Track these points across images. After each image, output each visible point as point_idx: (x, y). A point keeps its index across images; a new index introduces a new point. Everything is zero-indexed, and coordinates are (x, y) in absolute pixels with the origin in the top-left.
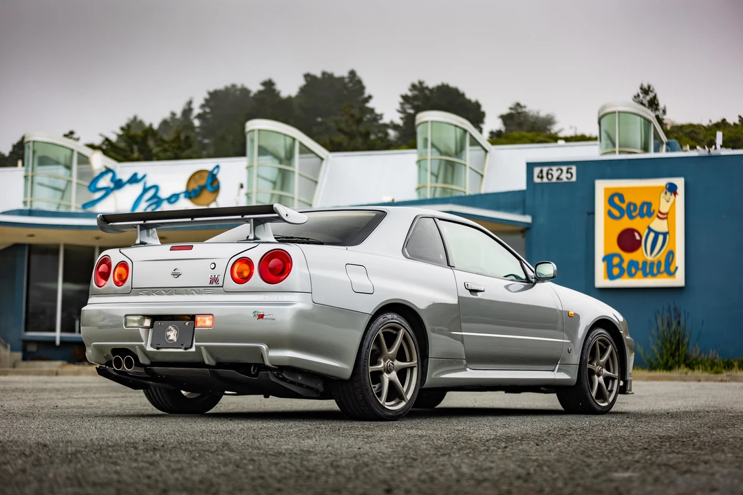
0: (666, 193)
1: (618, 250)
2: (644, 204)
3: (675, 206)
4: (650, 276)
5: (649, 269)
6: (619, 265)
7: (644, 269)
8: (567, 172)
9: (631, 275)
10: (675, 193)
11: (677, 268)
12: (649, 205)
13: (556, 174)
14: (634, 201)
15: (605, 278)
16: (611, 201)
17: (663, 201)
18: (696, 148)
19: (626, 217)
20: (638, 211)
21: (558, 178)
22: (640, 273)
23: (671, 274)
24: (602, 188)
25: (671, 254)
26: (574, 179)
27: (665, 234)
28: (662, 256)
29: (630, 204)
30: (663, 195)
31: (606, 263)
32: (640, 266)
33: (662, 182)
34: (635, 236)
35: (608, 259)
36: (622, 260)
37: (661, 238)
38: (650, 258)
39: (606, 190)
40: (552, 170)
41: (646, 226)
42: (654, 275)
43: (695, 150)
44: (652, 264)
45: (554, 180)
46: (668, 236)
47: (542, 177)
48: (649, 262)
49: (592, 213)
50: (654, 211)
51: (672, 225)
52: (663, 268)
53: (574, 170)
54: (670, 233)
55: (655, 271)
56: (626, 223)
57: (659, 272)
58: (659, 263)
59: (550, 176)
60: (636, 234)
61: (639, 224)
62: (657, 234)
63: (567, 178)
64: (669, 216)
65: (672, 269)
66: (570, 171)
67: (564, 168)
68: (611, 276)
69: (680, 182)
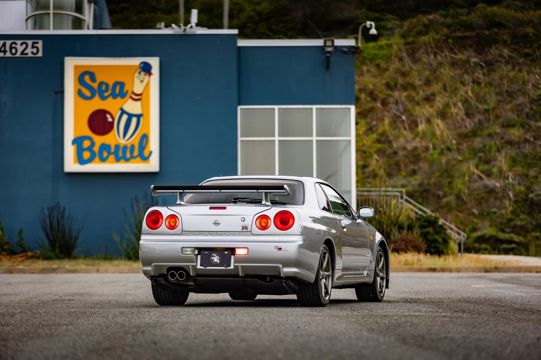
0: (140, 73)
1: (89, 133)
2: (116, 83)
3: (149, 86)
4: (122, 161)
5: (121, 154)
6: (90, 149)
7: (116, 153)
8: (33, 47)
9: (103, 160)
10: (150, 74)
11: (151, 153)
12: (122, 85)
13: (20, 48)
14: (106, 81)
15: (75, 163)
16: (80, 79)
17: (137, 81)
18: (171, 26)
19: (97, 98)
20: (109, 92)
21: (22, 53)
22: (112, 157)
23: (145, 159)
24: (71, 64)
25: (145, 138)
26: (40, 54)
27: (139, 117)
28: (135, 140)
29: (102, 83)
30: (137, 75)
31: (76, 145)
32: (113, 150)
33: (136, 61)
34: (106, 118)
35: (78, 141)
36: (93, 144)
37: (134, 120)
38: (122, 142)
39: (76, 67)
40: (16, 44)
41: (119, 107)
42: (127, 160)
43: (170, 28)
44: (125, 147)
45: (18, 55)
46: (142, 119)
47: (5, 52)
48: (122, 146)
49: (61, 92)
50: (127, 92)
51: (146, 107)
52: (136, 153)
53: (40, 45)
54: (144, 115)
55: (128, 155)
56: (97, 104)
57: (132, 157)
58: (133, 147)
59: (14, 51)
60: (108, 116)
61: (111, 105)
62: (130, 116)
63: (32, 53)
64: (143, 97)
65: (146, 153)
66: (35, 45)
67: (30, 42)
68: (81, 161)
69: (154, 62)
